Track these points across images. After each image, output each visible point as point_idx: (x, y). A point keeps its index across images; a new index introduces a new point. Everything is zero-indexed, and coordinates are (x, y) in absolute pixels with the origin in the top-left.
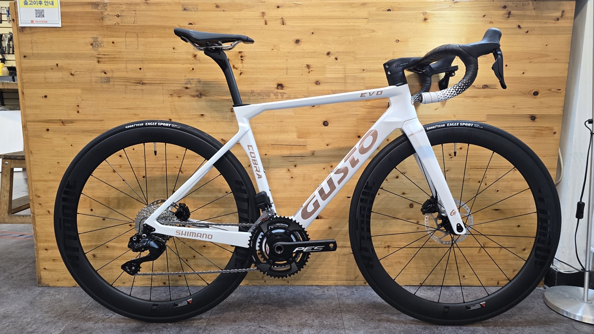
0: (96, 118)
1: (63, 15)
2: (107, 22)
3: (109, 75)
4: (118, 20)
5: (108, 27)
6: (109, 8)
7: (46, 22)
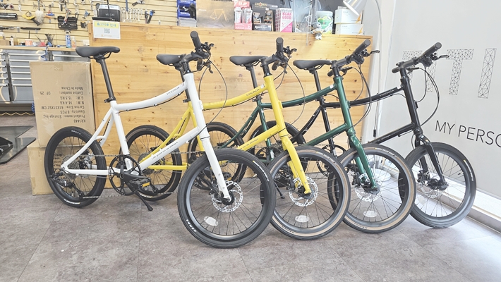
0: (140, 91)
1: (122, 33)
2: (148, 38)
3: (148, 68)
4: (154, 37)
5: (148, 41)
6: (149, 31)
7: (111, 36)
